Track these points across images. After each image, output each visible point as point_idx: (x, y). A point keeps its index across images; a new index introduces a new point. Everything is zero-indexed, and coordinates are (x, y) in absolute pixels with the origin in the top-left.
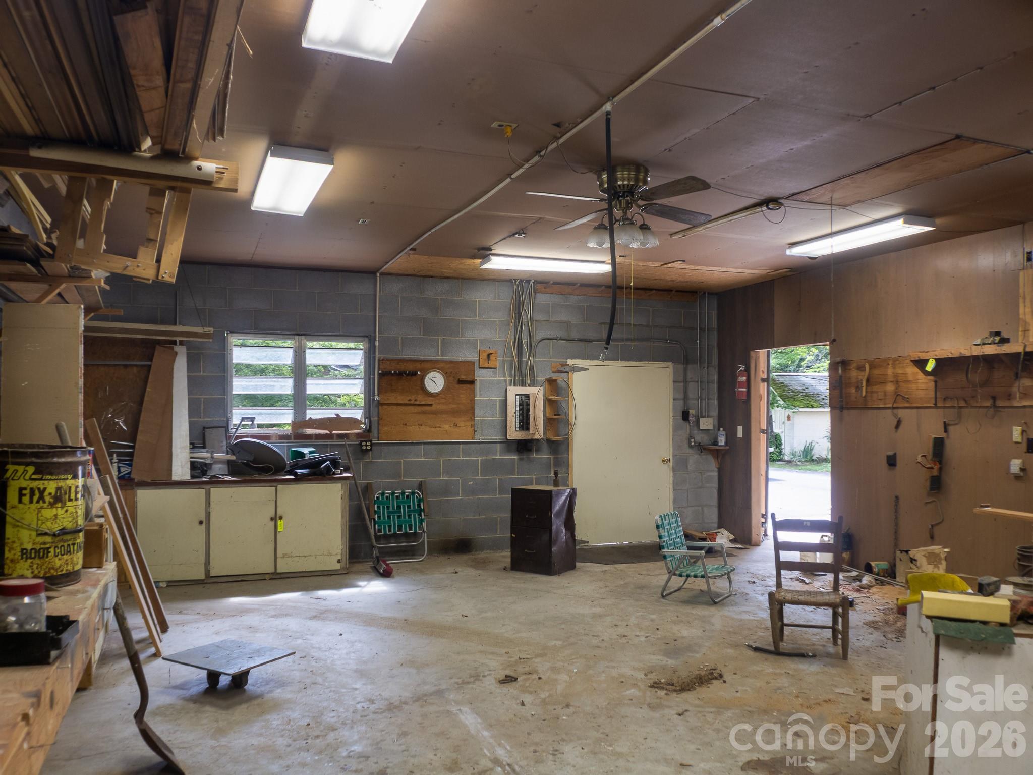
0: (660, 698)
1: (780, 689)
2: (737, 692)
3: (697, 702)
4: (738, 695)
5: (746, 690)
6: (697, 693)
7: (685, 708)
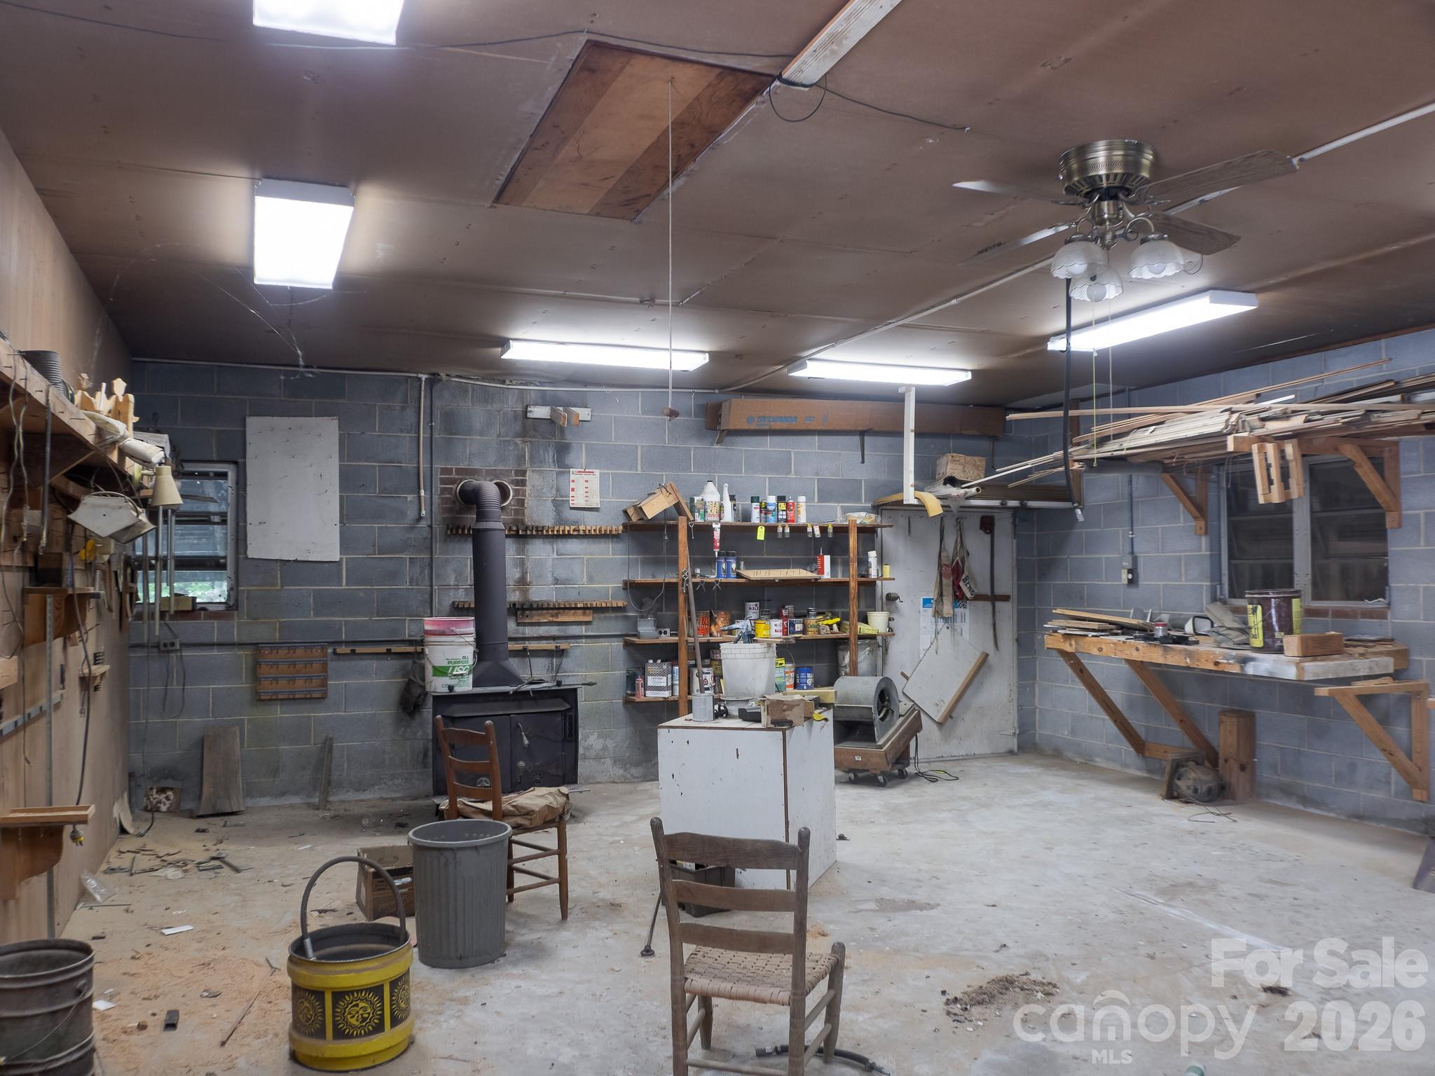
0: (1035, 968)
1: (864, 980)
2: (928, 977)
3: (984, 963)
4: (926, 973)
5: (914, 980)
6: (984, 977)
7: (998, 954)
